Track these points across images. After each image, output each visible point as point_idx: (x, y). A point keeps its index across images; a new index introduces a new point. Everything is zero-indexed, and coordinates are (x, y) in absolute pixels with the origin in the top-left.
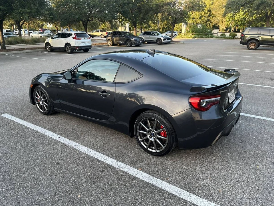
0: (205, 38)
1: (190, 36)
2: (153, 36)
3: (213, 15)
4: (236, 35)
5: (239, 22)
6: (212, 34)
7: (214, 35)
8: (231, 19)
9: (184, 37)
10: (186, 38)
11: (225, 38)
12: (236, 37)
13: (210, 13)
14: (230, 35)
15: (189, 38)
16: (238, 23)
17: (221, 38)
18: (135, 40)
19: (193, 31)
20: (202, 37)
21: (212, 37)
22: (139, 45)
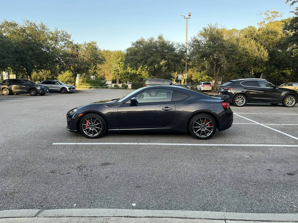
0: (101, 88)
1: (85, 87)
2: (56, 85)
3: (98, 68)
4: (127, 86)
5: (123, 75)
6: (106, 85)
7: (108, 86)
8: (116, 73)
9: (79, 88)
10: (82, 88)
11: (118, 89)
12: (128, 88)
13: (96, 67)
14: (122, 86)
15: (85, 89)
16: (123, 77)
17: (115, 88)
18: (42, 89)
19: (87, 82)
20: (98, 88)
21: (107, 88)
22: (45, 94)
